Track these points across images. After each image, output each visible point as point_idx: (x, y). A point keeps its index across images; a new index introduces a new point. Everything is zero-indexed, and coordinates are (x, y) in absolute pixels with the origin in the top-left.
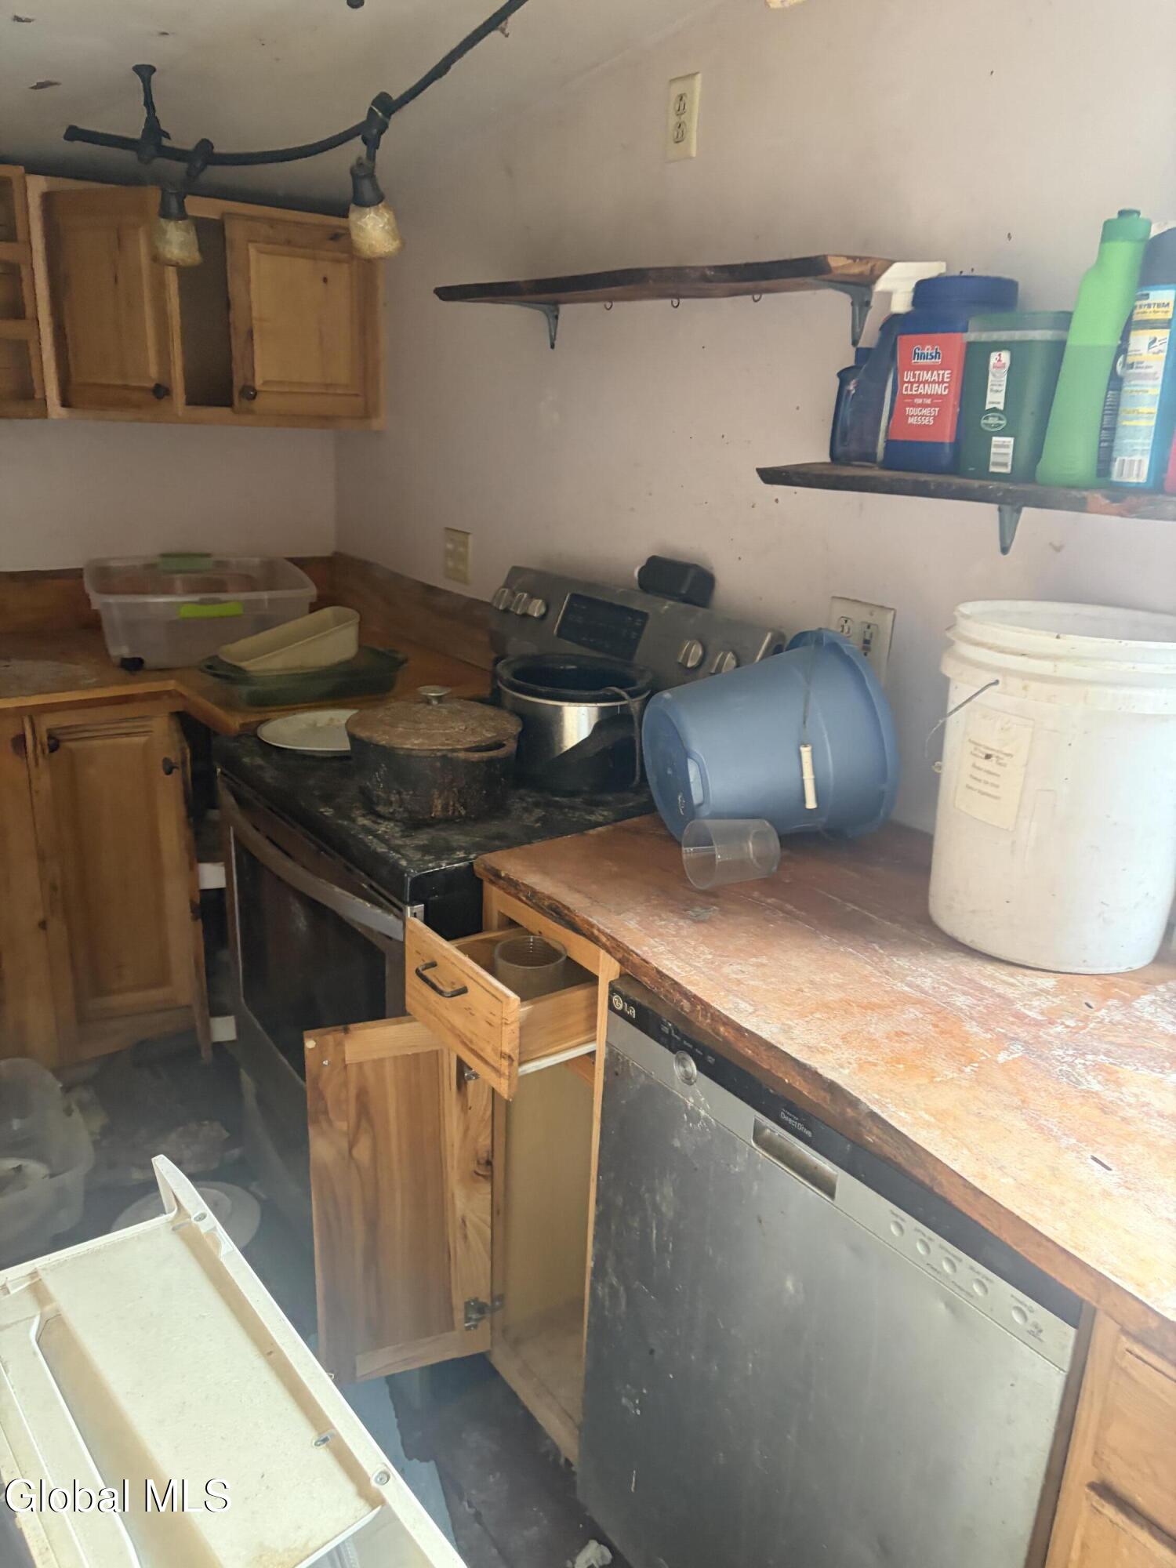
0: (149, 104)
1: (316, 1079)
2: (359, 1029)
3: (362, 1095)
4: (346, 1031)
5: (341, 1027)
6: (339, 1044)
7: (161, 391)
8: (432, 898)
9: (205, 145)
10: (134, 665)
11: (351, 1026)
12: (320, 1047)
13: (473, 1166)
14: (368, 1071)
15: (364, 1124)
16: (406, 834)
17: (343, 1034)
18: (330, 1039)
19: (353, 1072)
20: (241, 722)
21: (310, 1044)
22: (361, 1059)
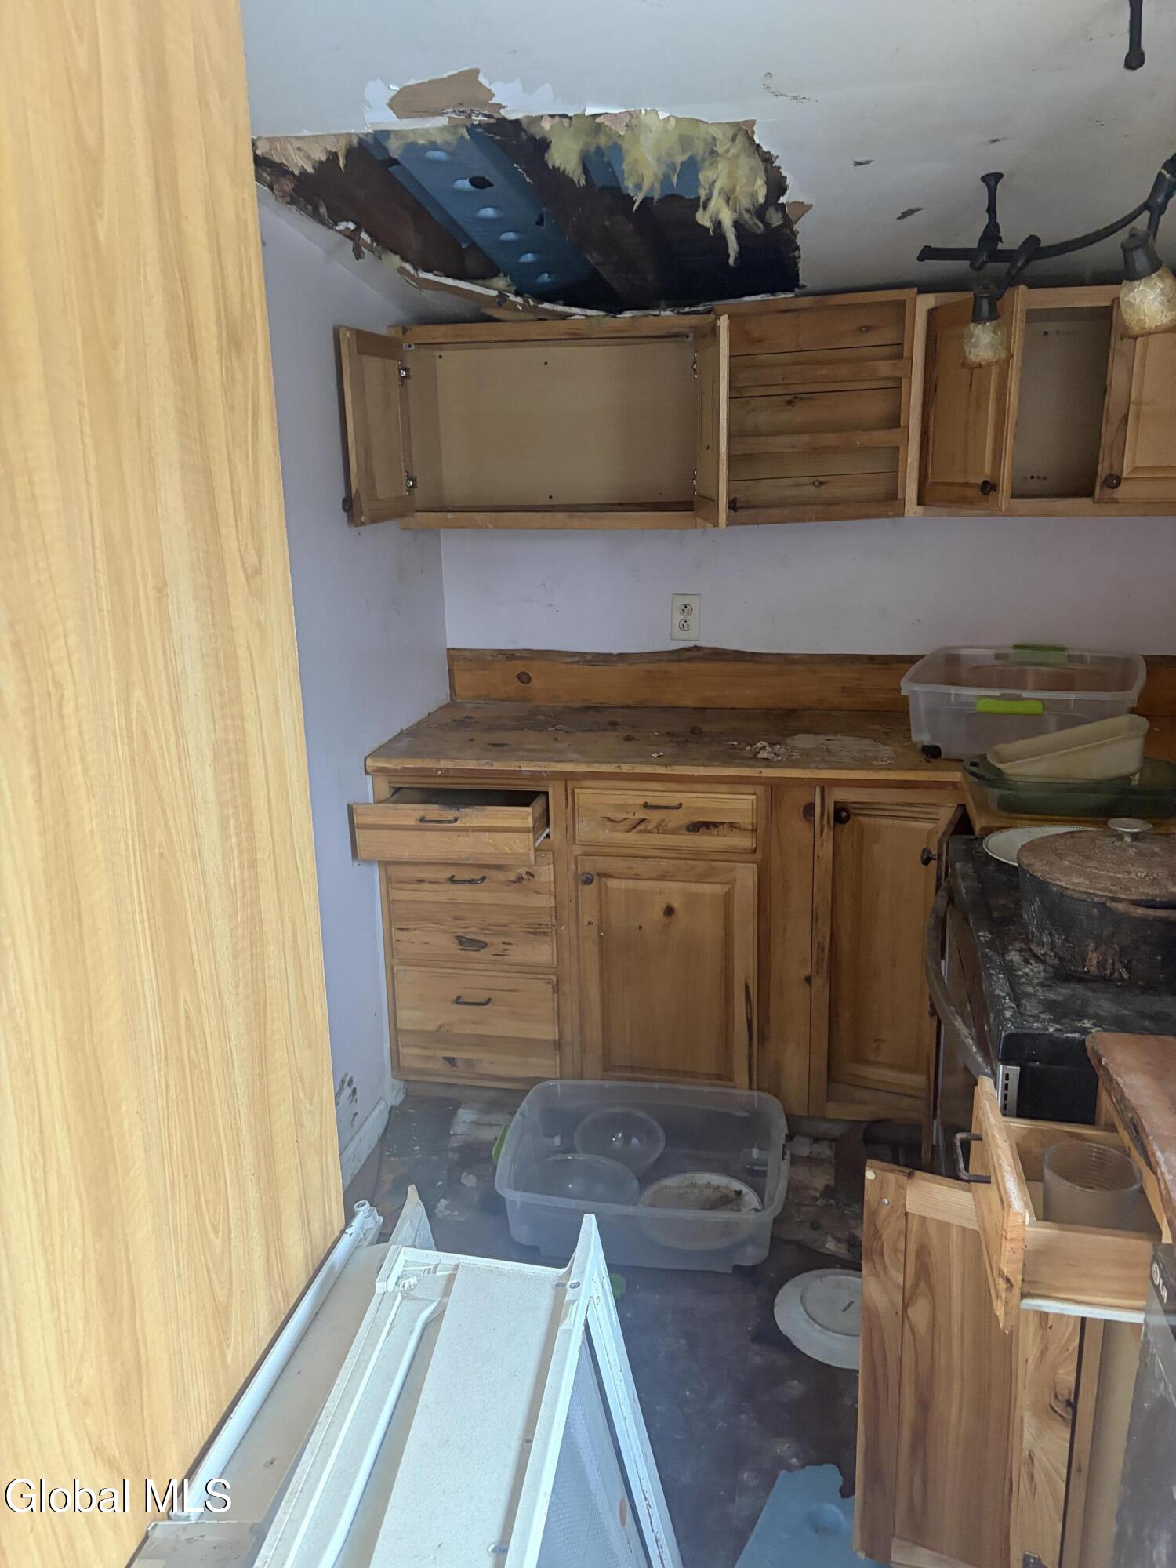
0: (992, 210)
1: (874, 1214)
2: (924, 1179)
3: (923, 1252)
4: (910, 1175)
5: (907, 1170)
6: (901, 1187)
7: (988, 488)
8: (1031, 1064)
9: (1033, 240)
10: (932, 753)
11: (918, 1173)
12: (880, 1182)
13: (1048, 1398)
14: (932, 1230)
15: (923, 1285)
16: (1049, 982)
17: (906, 1178)
18: (891, 1177)
19: (914, 1226)
20: (984, 825)
21: (870, 1175)
22: (927, 1214)
